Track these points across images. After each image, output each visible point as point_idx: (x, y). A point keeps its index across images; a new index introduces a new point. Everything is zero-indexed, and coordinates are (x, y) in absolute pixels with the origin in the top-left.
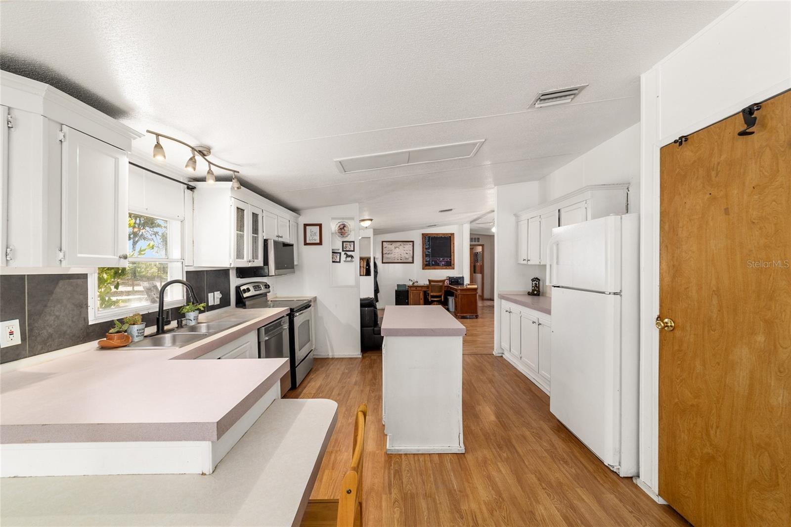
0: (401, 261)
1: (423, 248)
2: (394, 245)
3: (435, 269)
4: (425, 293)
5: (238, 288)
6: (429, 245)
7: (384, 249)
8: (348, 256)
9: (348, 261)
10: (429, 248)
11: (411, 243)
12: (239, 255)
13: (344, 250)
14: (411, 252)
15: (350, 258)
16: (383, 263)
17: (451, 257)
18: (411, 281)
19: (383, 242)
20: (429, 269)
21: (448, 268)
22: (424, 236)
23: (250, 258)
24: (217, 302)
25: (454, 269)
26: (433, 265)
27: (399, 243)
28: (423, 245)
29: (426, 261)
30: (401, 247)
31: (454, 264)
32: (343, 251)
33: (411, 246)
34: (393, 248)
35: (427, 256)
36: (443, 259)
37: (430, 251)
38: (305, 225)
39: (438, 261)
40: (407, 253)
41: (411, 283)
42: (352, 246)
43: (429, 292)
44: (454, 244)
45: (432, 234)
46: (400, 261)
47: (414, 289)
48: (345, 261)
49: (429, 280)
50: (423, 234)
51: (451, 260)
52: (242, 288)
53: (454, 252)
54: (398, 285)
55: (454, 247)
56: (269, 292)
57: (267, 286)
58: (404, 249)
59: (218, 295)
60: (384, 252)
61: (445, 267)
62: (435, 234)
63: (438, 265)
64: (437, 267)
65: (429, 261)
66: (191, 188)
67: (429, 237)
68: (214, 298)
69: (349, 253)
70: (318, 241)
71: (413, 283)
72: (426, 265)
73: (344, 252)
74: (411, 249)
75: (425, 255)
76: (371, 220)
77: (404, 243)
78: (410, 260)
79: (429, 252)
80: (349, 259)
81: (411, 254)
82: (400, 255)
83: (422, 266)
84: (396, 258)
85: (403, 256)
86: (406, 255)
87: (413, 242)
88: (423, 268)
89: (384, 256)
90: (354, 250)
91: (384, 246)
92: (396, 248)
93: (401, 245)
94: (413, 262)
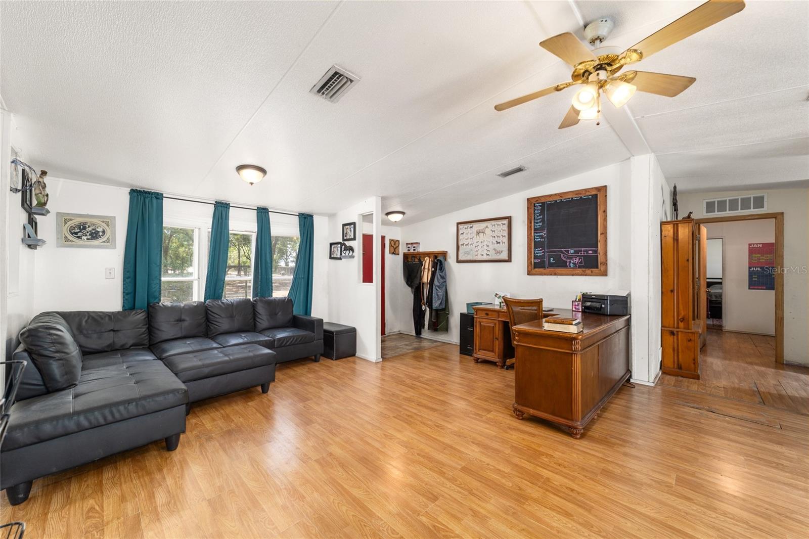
0: (488, 258)
1: (529, 228)
2: (477, 227)
3: (555, 274)
4: (506, 327)
6: (543, 221)
7: (461, 237)
8: (346, 248)
9: (349, 257)
10: (542, 229)
11: (506, 222)
13: (345, 238)
14: (506, 240)
15: (351, 252)
16: (458, 261)
17: (597, 247)
18: (499, 297)
19: (458, 224)
20: (541, 274)
21: (588, 271)
22: (532, 203)
25: (605, 274)
26: (551, 265)
27: (483, 225)
28: (529, 222)
29: (535, 257)
30: (486, 231)
31: (605, 264)
32: (343, 240)
33: (506, 228)
34: (474, 235)
35: (537, 245)
36: (576, 252)
37: (544, 233)
39: (562, 255)
40: (498, 243)
44: (605, 211)
45: (550, 196)
46: (485, 258)
48: (345, 257)
50: (528, 200)
51: (596, 252)
53: (605, 233)
54: (468, 304)
55: (605, 219)
58: (493, 234)
60: (460, 243)
61: (579, 271)
62: (556, 194)
63: (563, 265)
64: (559, 270)
65: (542, 257)
67: (543, 204)
72: (536, 266)
73: (342, 243)
74: (506, 234)
75: (534, 244)
77: (493, 223)
78: (504, 256)
79: (542, 237)
80: (349, 253)
81: (506, 243)
82: (487, 246)
83: (528, 267)
84: (479, 252)
85: (491, 248)
86: (496, 246)
87: (509, 219)
88: (528, 271)
89: (461, 248)
90: (354, 239)
91: (460, 232)
92: (478, 233)
93: (487, 227)
94: (509, 260)
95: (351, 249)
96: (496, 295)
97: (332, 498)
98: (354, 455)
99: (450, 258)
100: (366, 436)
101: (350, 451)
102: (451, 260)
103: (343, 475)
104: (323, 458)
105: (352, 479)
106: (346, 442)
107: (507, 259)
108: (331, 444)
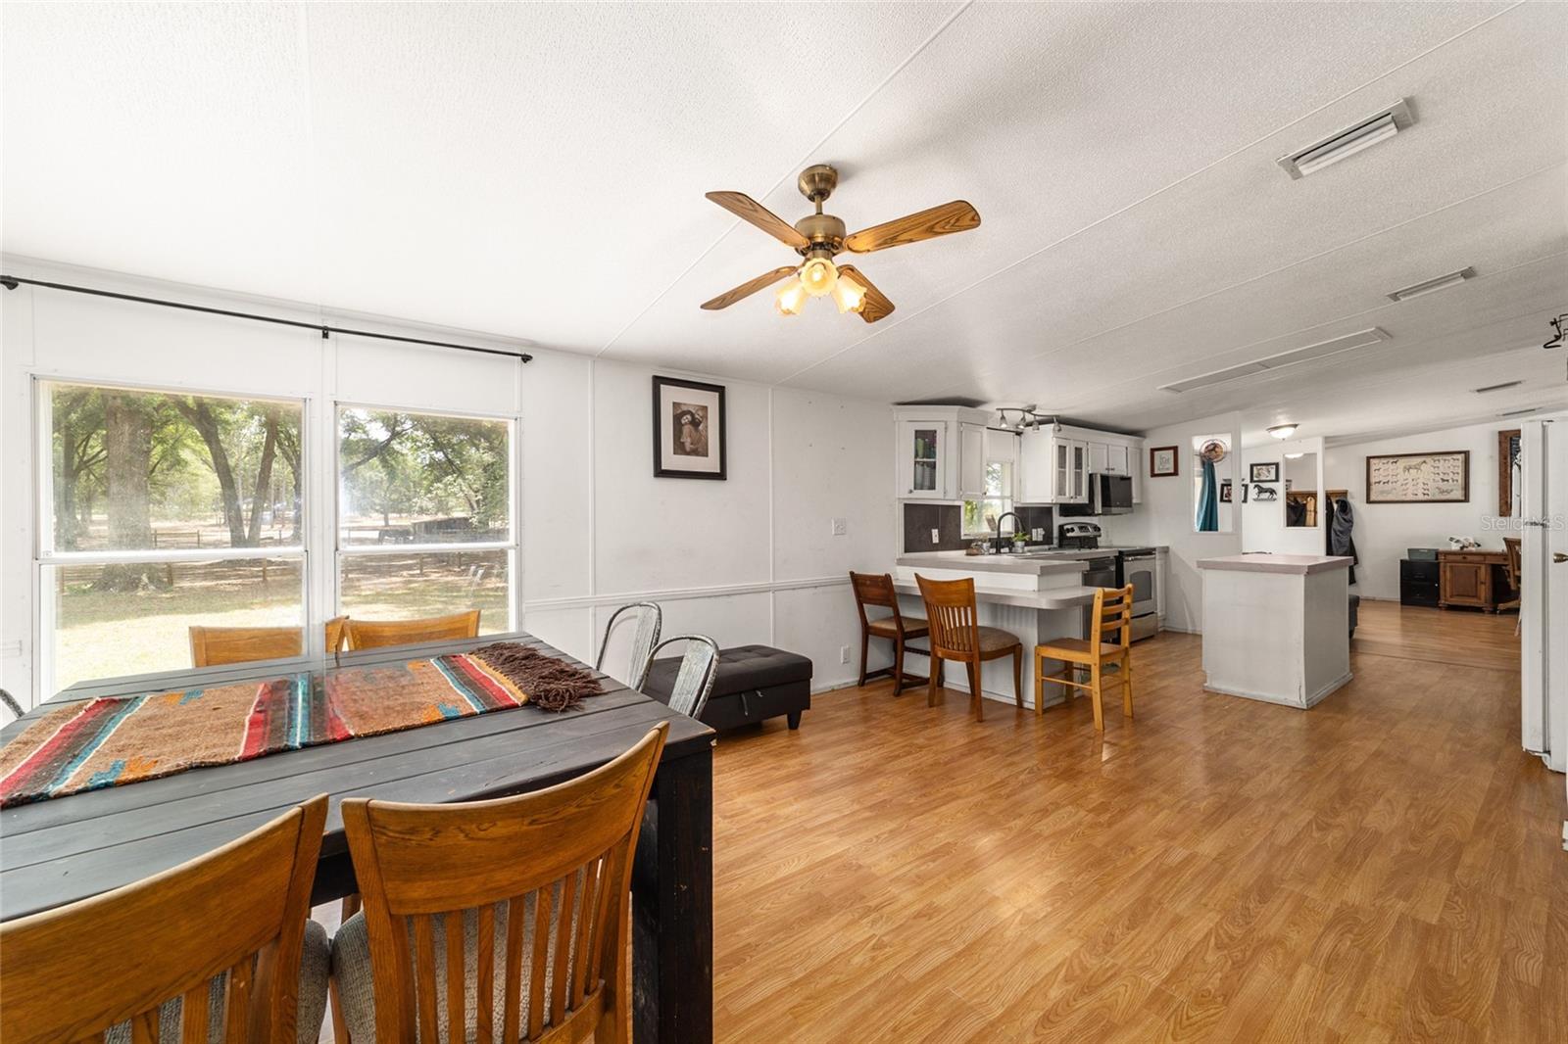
0: (1426, 498)
1: (1501, 464)
2: (1403, 462)
5: (1061, 527)
7: (1373, 474)
8: (1261, 490)
9: (1262, 500)
12: (1061, 491)
13: (1255, 479)
14: (1460, 478)
15: (1268, 494)
16: (1369, 501)
18: (1458, 541)
19: (1369, 458)
22: (1505, 436)
23: (1072, 494)
24: (1040, 539)
27: (1419, 460)
28: (1501, 457)
30: (1424, 466)
32: (1252, 481)
33: (1458, 463)
34: (1401, 471)
38: (1153, 450)
40: (1443, 480)
41: (1455, 547)
42: (1273, 471)
43: (1510, 568)
46: (1421, 497)
47: (1460, 558)
48: (1255, 500)
49: (1505, 539)
50: (1500, 433)
52: (1065, 527)
54: (1409, 550)
56: (1100, 536)
57: (1097, 529)
58: (1436, 471)
59: (1041, 531)
60: (1373, 480)
66: (1019, 434)
68: (1038, 534)
69: (1265, 485)
70: (1172, 471)
71: (1462, 548)
73: (1252, 485)
74: (1460, 470)
76: (1295, 426)
77: (1437, 458)
78: (1458, 494)
80: (1266, 495)
81: (1460, 481)
82: (1424, 484)
83: (1501, 507)
84: (1410, 492)
85: (1431, 485)
86: (1441, 484)
87: (1466, 454)
88: (1501, 511)
89: (1374, 487)
90: (1277, 480)
91: (1373, 468)
92: (1408, 469)
93: (1425, 462)
94: (1466, 499)
95: (1272, 492)
96: (1451, 539)
99: (1352, 498)
102: (1357, 502)
107: (1463, 498)
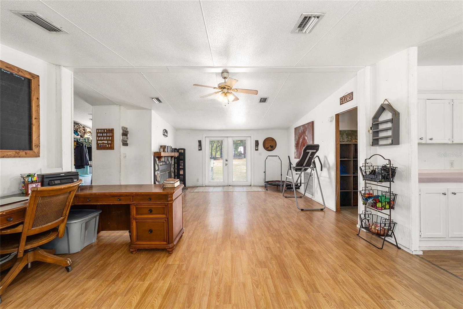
21: (23, 153)
31: (39, 146)
44: (38, 99)
55: (38, 106)
97: (312, 266)
98: (290, 283)
100: (272, 294)
101: (291, 287)
103: (303, 274)
104: (313, 291)
105: (298, 270)
106: (291, 297)
108: (304, 302)
